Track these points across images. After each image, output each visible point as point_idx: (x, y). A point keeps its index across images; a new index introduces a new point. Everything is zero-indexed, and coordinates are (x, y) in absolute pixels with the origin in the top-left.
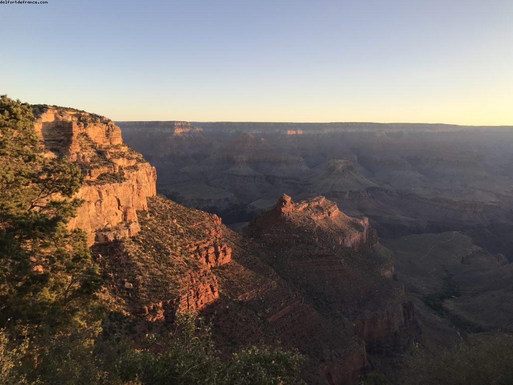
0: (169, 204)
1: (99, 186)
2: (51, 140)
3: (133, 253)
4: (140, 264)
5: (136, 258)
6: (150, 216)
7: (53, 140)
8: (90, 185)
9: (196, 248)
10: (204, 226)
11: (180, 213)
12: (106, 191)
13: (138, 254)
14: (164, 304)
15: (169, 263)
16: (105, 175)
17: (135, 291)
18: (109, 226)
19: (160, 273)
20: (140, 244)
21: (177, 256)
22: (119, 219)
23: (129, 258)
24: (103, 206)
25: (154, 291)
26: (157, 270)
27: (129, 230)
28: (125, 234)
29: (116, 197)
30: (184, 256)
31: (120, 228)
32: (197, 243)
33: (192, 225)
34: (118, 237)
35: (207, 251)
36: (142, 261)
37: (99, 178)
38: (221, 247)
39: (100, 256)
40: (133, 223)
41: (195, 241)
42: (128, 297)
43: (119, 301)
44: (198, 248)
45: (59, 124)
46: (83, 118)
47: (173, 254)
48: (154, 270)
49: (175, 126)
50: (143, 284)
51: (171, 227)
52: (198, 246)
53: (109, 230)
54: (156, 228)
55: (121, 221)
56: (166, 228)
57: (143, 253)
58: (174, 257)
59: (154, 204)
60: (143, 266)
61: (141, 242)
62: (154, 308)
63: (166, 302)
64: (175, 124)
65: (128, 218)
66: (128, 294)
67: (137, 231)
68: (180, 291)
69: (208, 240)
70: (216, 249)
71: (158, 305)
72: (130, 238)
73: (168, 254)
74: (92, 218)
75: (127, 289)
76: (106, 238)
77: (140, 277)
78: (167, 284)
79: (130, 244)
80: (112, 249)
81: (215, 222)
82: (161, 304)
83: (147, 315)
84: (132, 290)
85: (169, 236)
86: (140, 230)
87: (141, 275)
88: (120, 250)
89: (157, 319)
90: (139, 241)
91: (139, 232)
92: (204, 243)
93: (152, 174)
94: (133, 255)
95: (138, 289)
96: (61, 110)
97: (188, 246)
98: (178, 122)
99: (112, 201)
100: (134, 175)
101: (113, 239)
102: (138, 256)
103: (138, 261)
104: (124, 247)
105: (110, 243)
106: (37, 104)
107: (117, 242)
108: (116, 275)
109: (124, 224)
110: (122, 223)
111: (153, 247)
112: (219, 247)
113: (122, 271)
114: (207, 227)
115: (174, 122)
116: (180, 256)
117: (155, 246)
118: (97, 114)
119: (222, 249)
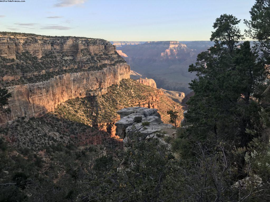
0: (135, 83)
1: (88, 72)
2: (71, 52)
3: (100, 102)
4: (101, 106)
5: (101, 104)
6: (119, 87)
7: (72, 52)
8: (84, 71)
9: (138, 103)
10: (150, 94)
11: (140, 87)
12: (91, 74)
13: (102, 102)
14: (108, 124)
15: (116, 108)
16: (92, 67)
17: (96, 117)
18: (92, 89)
19: (109, 111)
20: (105, 98)
21: (121, 105)
22: (97, 87)
23: (97, 103)
24: (89, 80)
25: (104, 118)
26: (108, 109)
27: (101, 92)
28: (99, 94)
29: (96, 77)
30: (125, 105)
31: (97, 90)
32: (139, 101)
33: (144, 93)
34: (95, 94)
35: (144, 106)
36: (103, 105)
37: (89, 68)
38: (152, 104)
39: (86, 101)
40: (103, 89)
41: (138, 100)
42: (93, 119)
43: (88, 120)
44: (139, 103)
45: (74, 44)
46: (88, 42)
47: (119, 104)
48: (107, 110)
49: (170, 43)
50: (100, 115)
51: (129, 93)
52: (139, 102)
53: (92, 91)
54: (120, 93)
55: (98, 87)
56: (126, 93)
57: (105, 102)
58: (120, 105)
59: (127, 82)
60: (103, 108)
61: (106, 97)
62: (102, 125)
63: (108, 123)
64: (171, 43)
65: (101, 87)
66: (93, 118)
67: (105, 93)
68: (116, 119)
69: (146, 101)
70: (149, 105)
71: (104, 124)
72: (101, 95)
73: (117, 104)
74: (84, 85)
75: (93, 116)
76: (90, 94)
77: (100, 112)
78: (111, 116)
79: (99, 98)
80: (92, 99)
81: (159, 93)
82: (106, 124)
83: (99, 127)
84: (95, 116)
85: (126, 97)
86: (107, 92)
87: (101, 111)
88: (95, 100)
89: (103, 130)
90: (105, 97)
91: (106, 93)
92: (143, 102)
93: (128, 68)
94: (99, 102)
95: (98, 116)
96: (77, 38)
97: (134, 102)
98: (172, 41)
99: (94, 79)
100: (112, 68)
101: (93, 95)
102: (102, 103)
103: (101, 105)
104: (96, 99)
105: (91, 96)
106: (66, 36)
107: (94, 96)
108: (91, 110)
109: (99, 89)
110: (98, 88)
111: (111, 100)
112: (150, 104)
113: (93, 109)
114: (152, 95)
115: (170, 41)
116: (123, 105)
117: (112, 100)
118: (104, 39)
119: (152, 105)
